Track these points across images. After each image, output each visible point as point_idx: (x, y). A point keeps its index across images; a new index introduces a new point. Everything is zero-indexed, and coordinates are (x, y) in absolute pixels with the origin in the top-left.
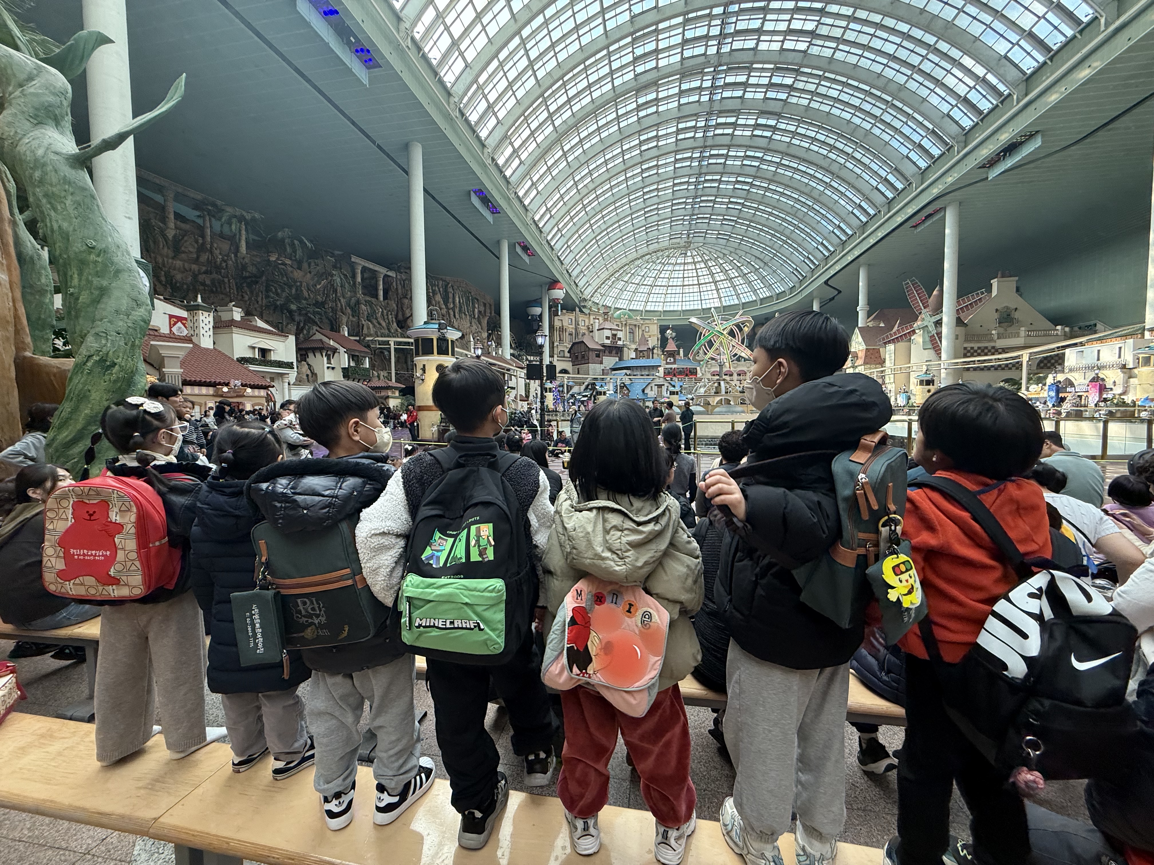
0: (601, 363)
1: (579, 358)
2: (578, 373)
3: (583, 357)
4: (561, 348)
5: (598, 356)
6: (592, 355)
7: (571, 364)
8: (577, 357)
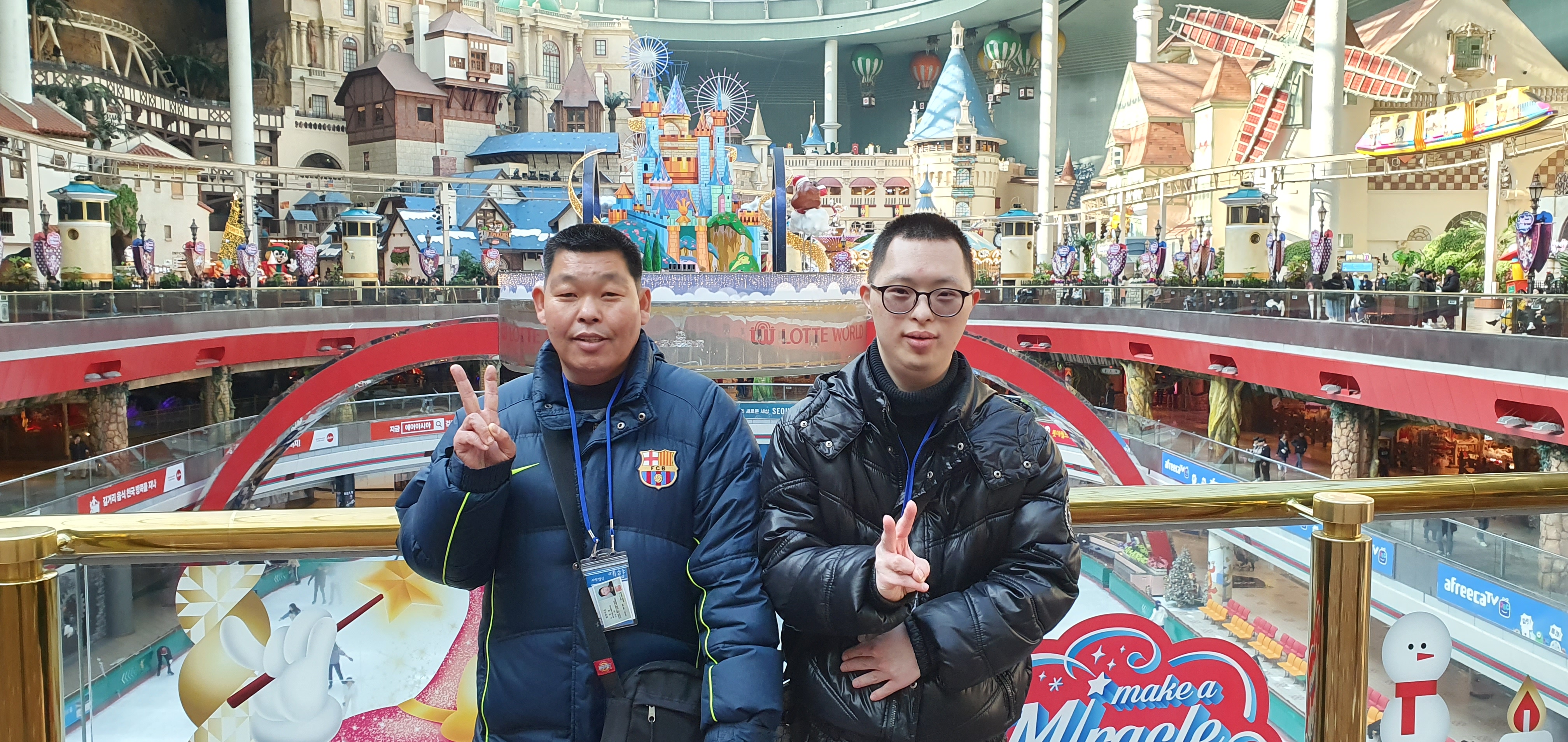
0: (438, 137)
1: (369, 119)
2: (367, 168)
3: (379, 117)
4: (313, 88)
5: (426, 115)
6: (405, 113)
7: (344, 137)
8: (361, 117)
